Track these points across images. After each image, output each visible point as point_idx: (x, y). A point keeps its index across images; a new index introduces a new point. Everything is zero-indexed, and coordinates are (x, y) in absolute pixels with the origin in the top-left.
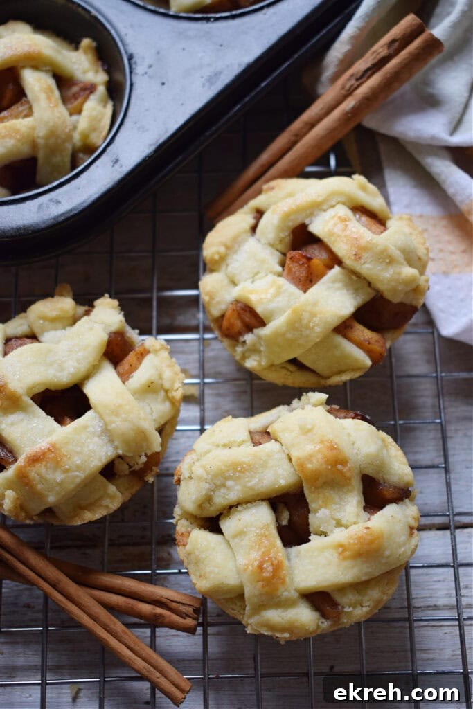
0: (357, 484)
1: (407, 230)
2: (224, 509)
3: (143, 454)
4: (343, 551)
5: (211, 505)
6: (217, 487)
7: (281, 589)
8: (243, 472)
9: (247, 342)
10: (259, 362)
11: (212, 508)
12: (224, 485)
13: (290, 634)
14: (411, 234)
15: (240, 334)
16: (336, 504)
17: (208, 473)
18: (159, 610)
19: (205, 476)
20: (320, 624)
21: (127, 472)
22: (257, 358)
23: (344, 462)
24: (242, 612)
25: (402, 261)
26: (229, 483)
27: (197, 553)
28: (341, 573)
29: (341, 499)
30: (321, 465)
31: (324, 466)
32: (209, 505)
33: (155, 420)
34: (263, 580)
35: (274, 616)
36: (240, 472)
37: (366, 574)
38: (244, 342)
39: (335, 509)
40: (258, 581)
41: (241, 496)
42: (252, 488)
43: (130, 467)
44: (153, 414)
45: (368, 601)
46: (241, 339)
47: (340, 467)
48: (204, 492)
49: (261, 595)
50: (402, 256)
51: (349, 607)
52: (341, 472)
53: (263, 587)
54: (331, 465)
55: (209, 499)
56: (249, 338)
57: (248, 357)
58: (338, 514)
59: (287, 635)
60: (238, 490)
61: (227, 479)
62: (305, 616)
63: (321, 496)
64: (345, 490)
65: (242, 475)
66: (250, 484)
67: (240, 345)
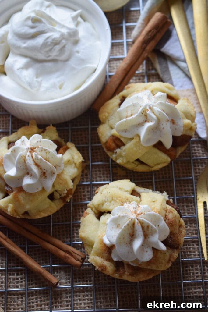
1: (186, 104)
3: (66, 189)
9: (117, 152)
10: (123, 161)
14: (188, 105)
15: (114, 149)
18: (67, 255)
21: (59, 197)
22: (121, 159)
25: (184, 117)
33: (70, 176)
38: (116, 152)
43: (60, 195)
44: (70, 173)
46: (115, 151)
50: (184, 115)
56: (118, 150)
57: (118, 159)
67: (114, 154)
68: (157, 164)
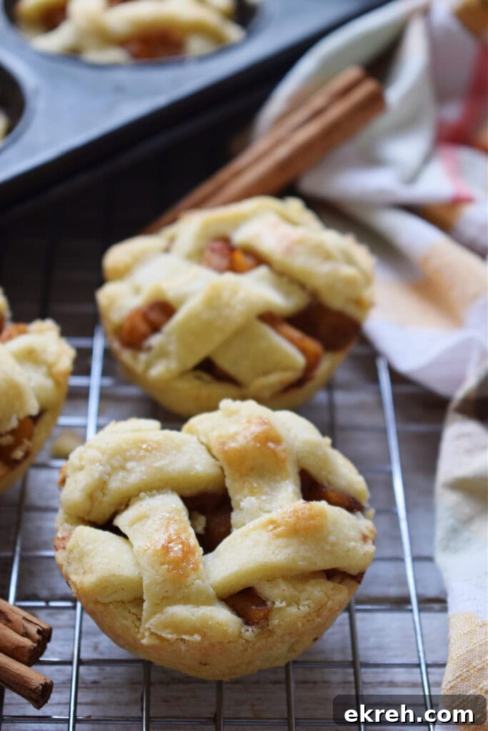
0: (292, 471)
2: (121, 504)
4: (275, 528)
5: (104, 494)
6: (115, 470)
7: (193, 576)
8: (149, 451)
9: (154, 345)
11: (106, 499)
12: (123, 468)
13: (203, 638)
15: (145, 337)
16: (266, 494)
17: (103, 453)
19: (99, 456)
20: (243, 630)
23: (277, 440)
24: (138, 623)
26: (130, 465)
27: (82, 545)
28: (271, 552)
29: (272, 489)
30: (248, 442)
31: (252, 443)
32: (101, 494)
34: (169, 563)
35: (181, 612)
36: (146, 450)
37: (304, 559)
38: (149, 349)
39: (265, 501)
40: (163, 564)
41: (145, 477)
42: (160, 469)
45: (307, 600)
47: (271, 445)
48: (97, 475)
49: (164, 581)
51: (282, 602)
52: (274, 453)
53: (168, 571)
54: (261, 442)
55: (102, 485)
56: (155, 341)
58: (268, 505)
59: (197, 638)
60: (141, 471)
61: (126, 460)
62: (223, 616)
63: (247, 484)
64: (278, 478)
65: (148, 454)
66: (157, 465)
67: (145, 352)
68: (266, 373)
